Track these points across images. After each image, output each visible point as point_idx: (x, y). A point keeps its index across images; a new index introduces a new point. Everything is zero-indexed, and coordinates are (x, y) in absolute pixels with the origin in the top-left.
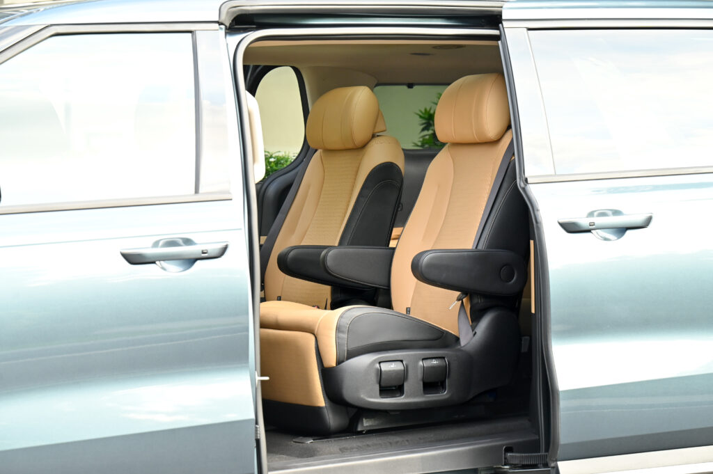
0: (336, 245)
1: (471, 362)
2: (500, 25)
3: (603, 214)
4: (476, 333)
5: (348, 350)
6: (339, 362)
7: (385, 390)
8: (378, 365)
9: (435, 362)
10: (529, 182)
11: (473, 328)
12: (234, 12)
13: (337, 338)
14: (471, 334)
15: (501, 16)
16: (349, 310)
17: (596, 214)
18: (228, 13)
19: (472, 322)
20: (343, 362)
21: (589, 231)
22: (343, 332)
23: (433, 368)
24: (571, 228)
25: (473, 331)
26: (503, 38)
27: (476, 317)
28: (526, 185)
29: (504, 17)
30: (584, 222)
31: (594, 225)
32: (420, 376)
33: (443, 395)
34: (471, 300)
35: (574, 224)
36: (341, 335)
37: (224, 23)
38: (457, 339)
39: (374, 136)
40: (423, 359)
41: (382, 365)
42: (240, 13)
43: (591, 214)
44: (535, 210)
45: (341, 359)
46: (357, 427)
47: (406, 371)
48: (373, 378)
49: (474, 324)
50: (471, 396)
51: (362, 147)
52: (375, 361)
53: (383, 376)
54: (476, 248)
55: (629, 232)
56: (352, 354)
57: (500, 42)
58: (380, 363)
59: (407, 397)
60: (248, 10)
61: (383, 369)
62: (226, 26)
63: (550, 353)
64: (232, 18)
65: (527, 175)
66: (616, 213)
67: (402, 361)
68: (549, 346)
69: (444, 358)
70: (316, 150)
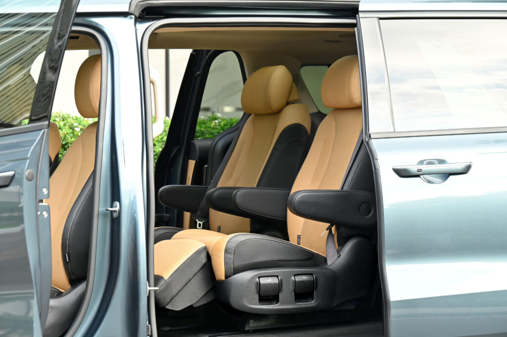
0: (255, 186)
1: (334, 278)
2: (357, 15)
3: (430, 163)
4: (340, 255)
5: (234, 268)
6: (227, 277)
7: (263, 299)
8: (257, 280)
9: (304, 278)
10: (372, 137)
11: (339, 252)
12: (142, 5)
13: (225, 258)
14: (336, 256)
15: (358, 8)
16: (236, 236)
17: (425, 162)
18: (137, 5)
19: (339, 246)
20: (230, 276)
21: (418, 176)
22: (230, 253)
23: (303, 282)
24: (402, 173)
25: (338, 253)
26: (358, 25)
27: (342, 242)
28: (369, 140)
29: (360, 9)
30: (414, 169)
31: (421, 171)
32: (292, 288)
33: (312, 303)
34: (337, 229)
35: (405, 170)
36: (229, 256)
37: (133, 13)
38: (325, 260)
39: (288, 103)
40: (295, 275)
41: (261, 279)
42: (147, 6)
43: (421, 162)
44: (375, 158)
45: (229, 275)
46: (244, 328)
47: (280, 284)
48: (253, 289)
49: (340, 248)
50: (334, 304)
51: (278, 112)
52: (255, 276)
53: (262, 288)
54: (342, 189)
55: (451, 177)
56: (237, 271)
57: (356, 28)
58: (259, 278)
59: (282, 304)
60: (154, 4)
61: (261, 282)
62: (136, 16)
63: (384, 271)
64: (141, 10)
65: (371, 131)
66: (441, 162)
67: (277, 276)
68: (384, 266)
69: (312, 274)
70: (250, 115)
